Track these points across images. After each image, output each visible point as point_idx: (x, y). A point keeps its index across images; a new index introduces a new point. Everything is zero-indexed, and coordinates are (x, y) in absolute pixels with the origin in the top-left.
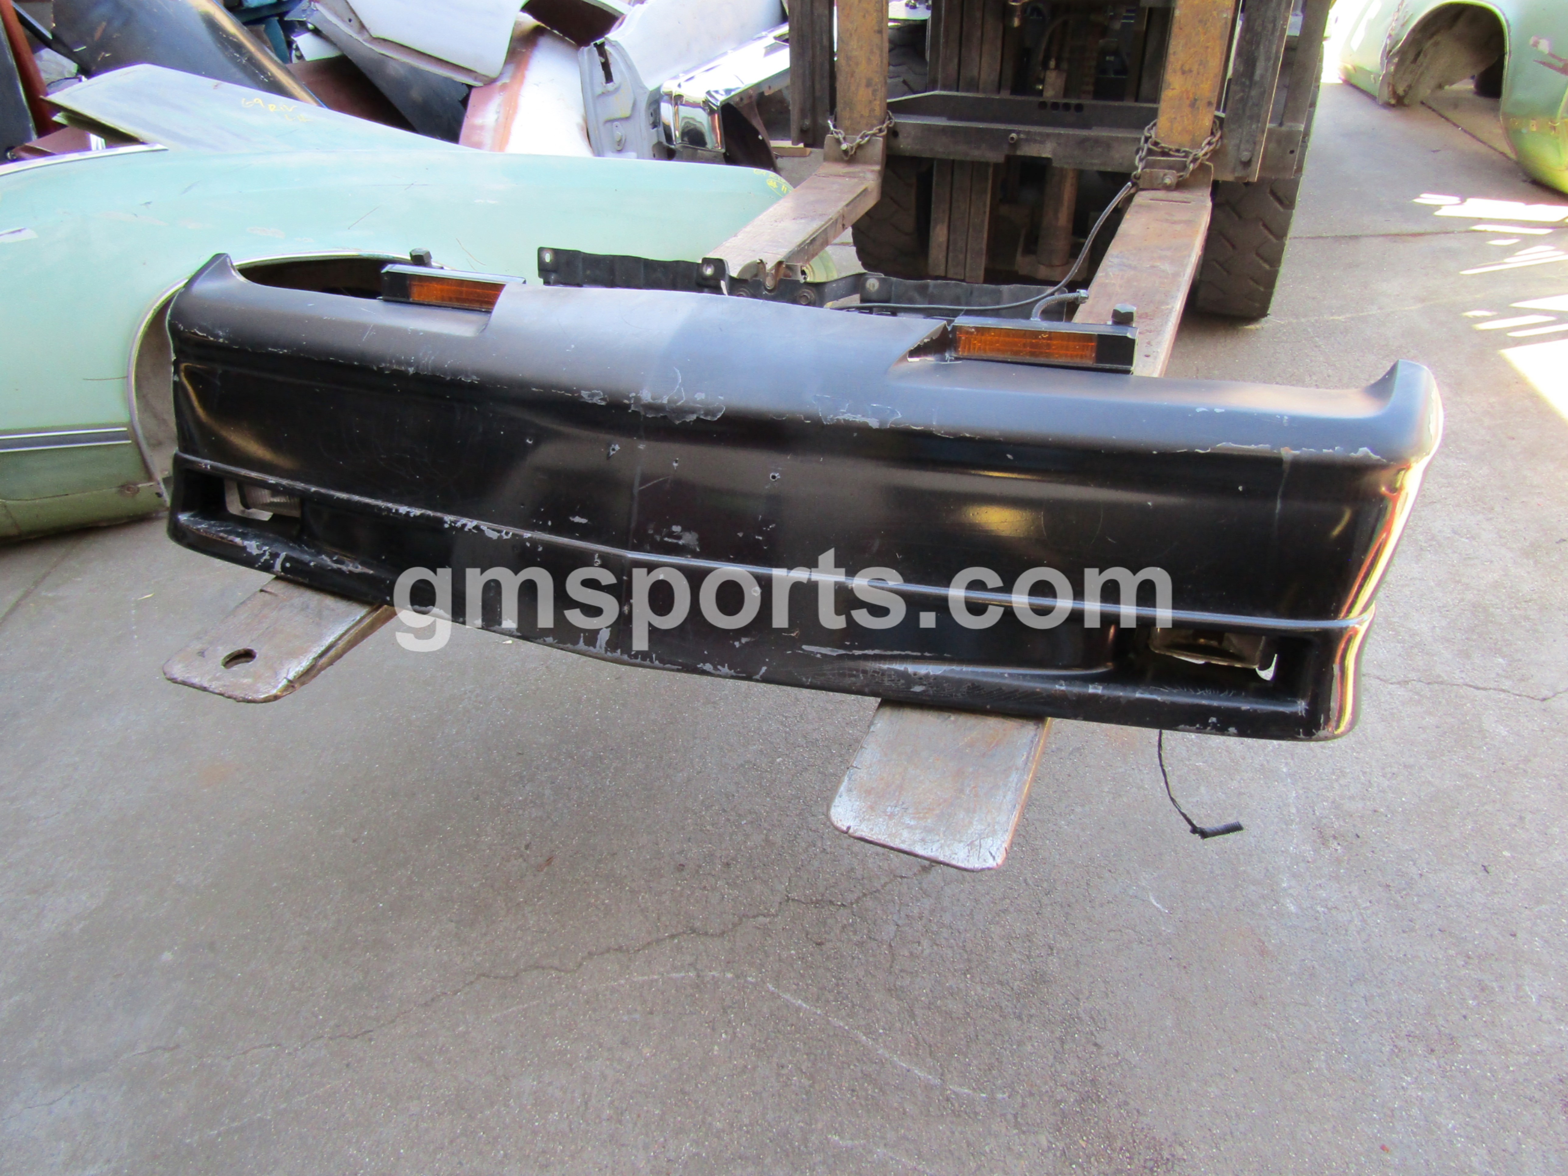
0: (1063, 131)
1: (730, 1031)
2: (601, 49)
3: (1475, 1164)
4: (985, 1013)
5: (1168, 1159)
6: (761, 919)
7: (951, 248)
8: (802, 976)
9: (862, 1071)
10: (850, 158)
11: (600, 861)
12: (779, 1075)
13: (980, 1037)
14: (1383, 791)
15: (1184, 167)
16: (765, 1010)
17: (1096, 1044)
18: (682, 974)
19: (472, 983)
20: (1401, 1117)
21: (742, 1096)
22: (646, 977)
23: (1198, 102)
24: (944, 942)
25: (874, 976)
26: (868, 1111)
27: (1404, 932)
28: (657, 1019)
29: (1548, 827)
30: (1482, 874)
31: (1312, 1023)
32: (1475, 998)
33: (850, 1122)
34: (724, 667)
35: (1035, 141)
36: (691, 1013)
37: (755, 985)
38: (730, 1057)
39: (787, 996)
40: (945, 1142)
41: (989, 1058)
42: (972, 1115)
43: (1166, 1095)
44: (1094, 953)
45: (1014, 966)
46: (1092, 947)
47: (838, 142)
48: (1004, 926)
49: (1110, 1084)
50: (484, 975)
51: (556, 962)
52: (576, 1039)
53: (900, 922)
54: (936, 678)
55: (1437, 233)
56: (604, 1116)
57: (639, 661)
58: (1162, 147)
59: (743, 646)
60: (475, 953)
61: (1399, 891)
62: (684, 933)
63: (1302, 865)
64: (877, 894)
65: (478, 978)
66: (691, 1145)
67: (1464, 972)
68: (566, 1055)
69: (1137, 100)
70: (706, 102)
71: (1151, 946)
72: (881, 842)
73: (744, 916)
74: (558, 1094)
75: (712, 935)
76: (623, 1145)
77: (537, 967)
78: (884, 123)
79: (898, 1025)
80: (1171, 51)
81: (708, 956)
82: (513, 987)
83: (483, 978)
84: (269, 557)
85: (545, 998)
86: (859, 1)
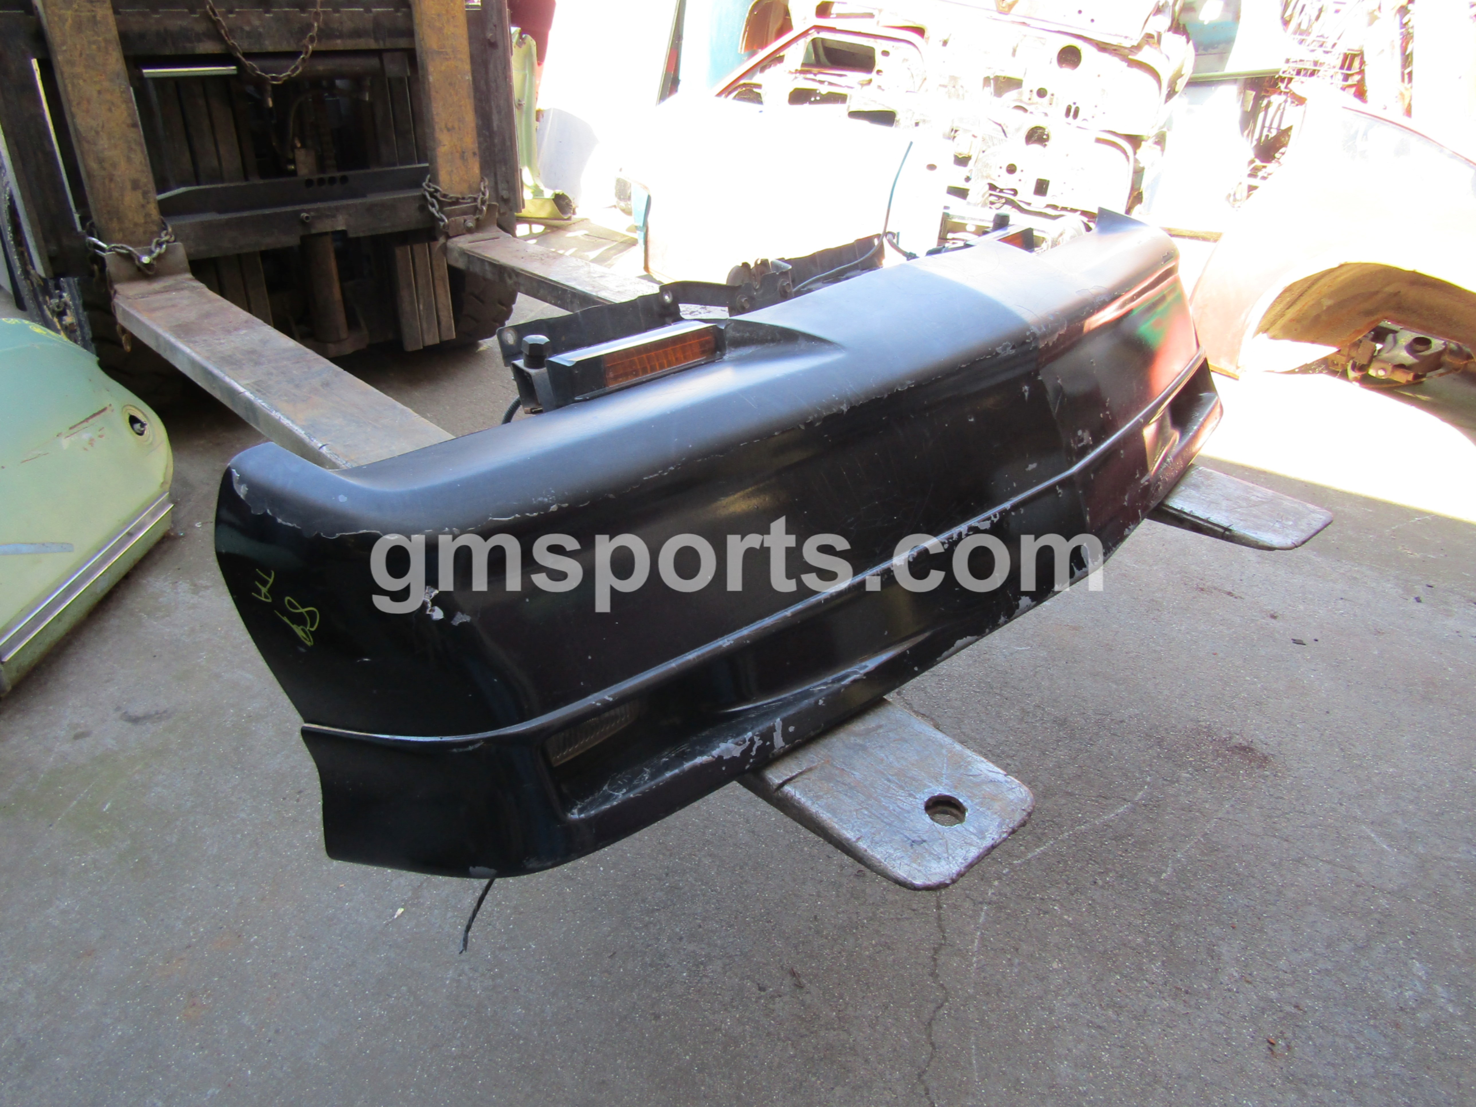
1: (1051, 902)
4: (1080, 758)
5: (1208, 731)
9: (1111, 839)
10: (155, 272)
11: (818, 932)
12: (1102, 887)
13: (1100, 769)
15: (477, 210)
16: (1039, 873)
17: (1121, 722)
18: (983, 914)
19: (926, 1090)
20: (1196, 639)
21: (1116, 916)
22: (976, 941)
23: (466, 154)
26: (1146, 849)
28: (1024, 947)
31: (1129, 637)
33: (1152, 862)
35: (327, 216)
36: (1027, 921)
37: (1011, 870)
38: (1078, 911)
39: (1030, 856)
40: (1178, 820)
41: (1118, 772)
42: (1160, 799)
43: (1164, 711)
44: (1049, 690)
45: (1046, 728)
46: (1044, 689)
48: (1010, 719)
49: (1151, 729)
50: (920, 1075)
51: (932, 1006)
52: (1027, 1014)
56: (1114, 1017)
58: (451, 198)
59: (1128, 503)
60: (888, 1077)
62: (938, 897)
65: (923, 1082)
66: (1154, 964)
68: (1042, 1028)
71: (1053, 666)
74: (1082, 1046)
76: (1145, 1011)
77: (930, 1024)
78: (166, 228)
79: (1077, 804)
80: (435, 113)
81: (970, 890)
82: (946, 1053)
83: (925, 1077)
84: (761, 742)
85: (971, 1028)
86: (99, 92)
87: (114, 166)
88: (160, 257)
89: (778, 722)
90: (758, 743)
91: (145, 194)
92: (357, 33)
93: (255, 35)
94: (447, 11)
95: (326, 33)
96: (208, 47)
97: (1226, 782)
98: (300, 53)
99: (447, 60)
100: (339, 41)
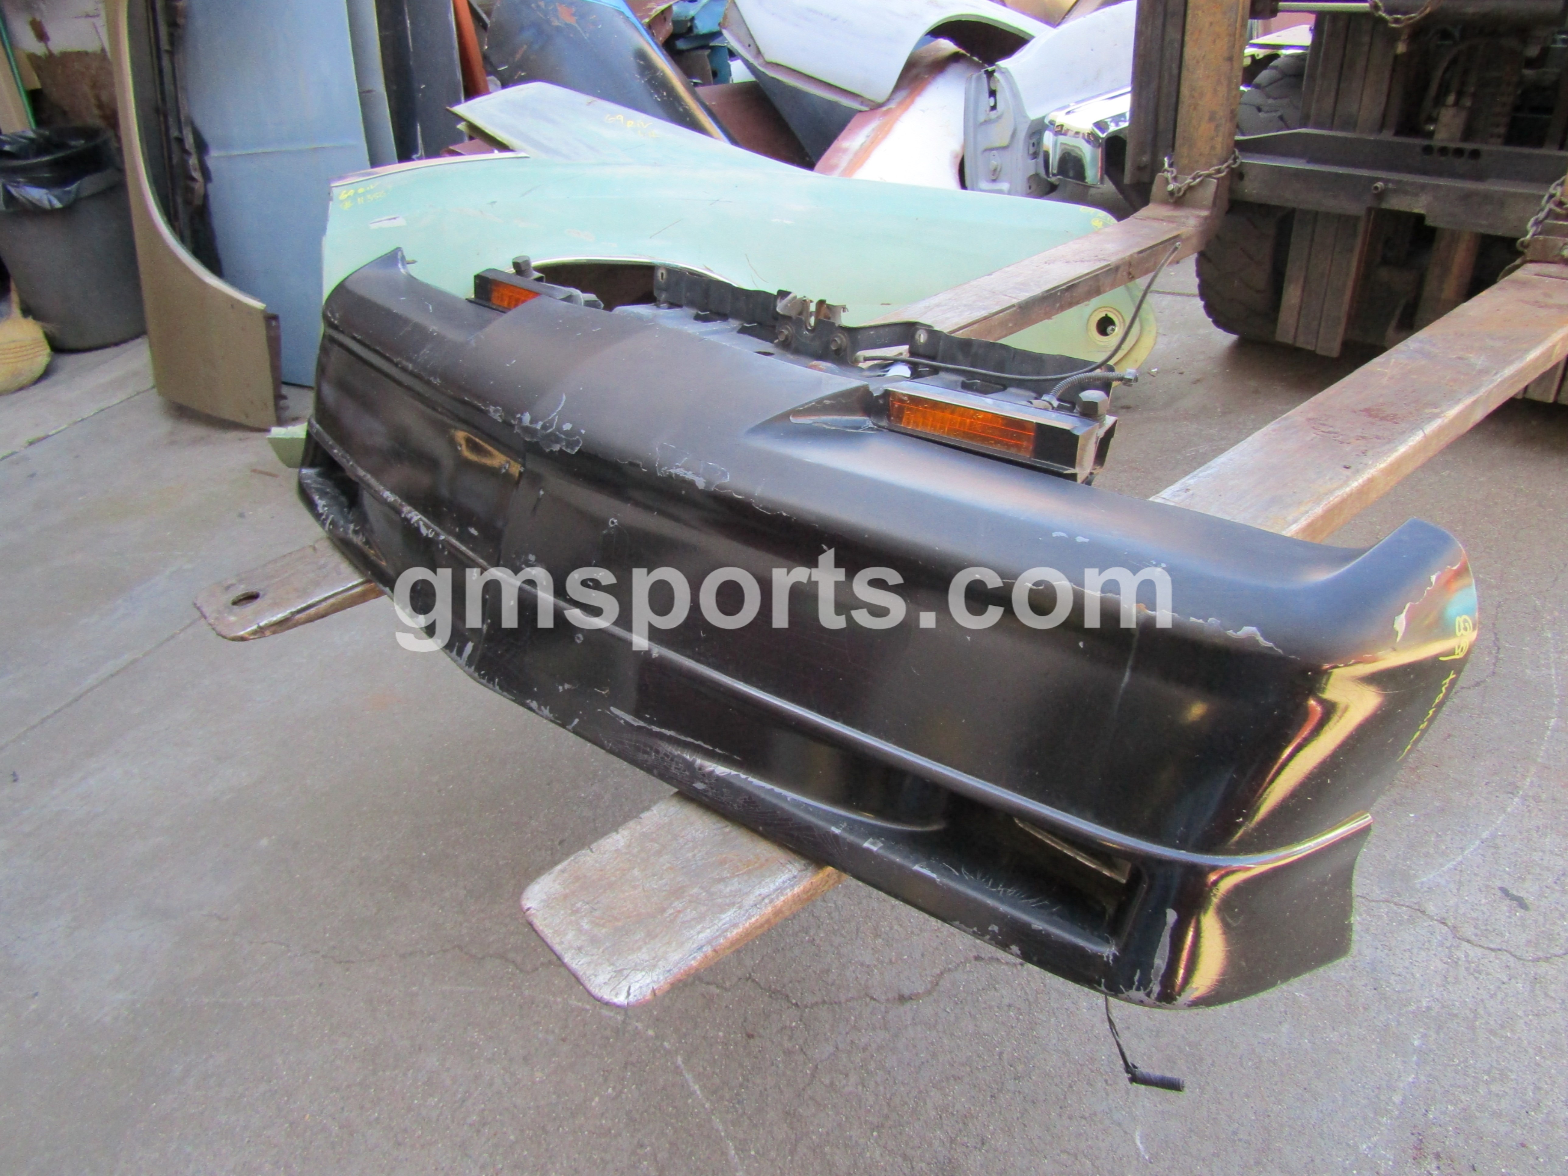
0: (1442, 182)
1: (619, 1087)
2: (990, 76)
7: (1303, 312)
8: (715, 1062)
10: (1177, 200)
12: (634, 1153)
16: (661, 1081)
18: (612, 1014)
19: (447, 950)
21: (590, 1158)
22: (580, 1004)
24: (872, 1086)
25: (781, 1092)
28: (565, 1048)
34: (546, 707)
35: (1406, 193)
36: (596, 1055)
37: (668, 1052)
38: (602, 1114)
39: (689, 1076)
45: (930, 1144)
46: (1031, 1161)
48: (946, 1095)
50: (459, 947)
51: (519, 959)
52: (491, 1038)
53: (841, 1046)
54: (718, 779)
56: (469, 1121)
59: (565, 692)
60: (465, 925)
64: (836, 1007)
65: (453, 948)
68: (475, 1048)
70: (1092, 134)
74: (448, 1082)
76: (466, 1155)
77: (503, 957)
78: (1225, 162)
79: (773, 1154)
82: (473, 967)
83: (457, 950)
84: (326, 515)
85: (491, 989)
87: (1202, 95)
89: (332, 517)
91: (1218, 129)
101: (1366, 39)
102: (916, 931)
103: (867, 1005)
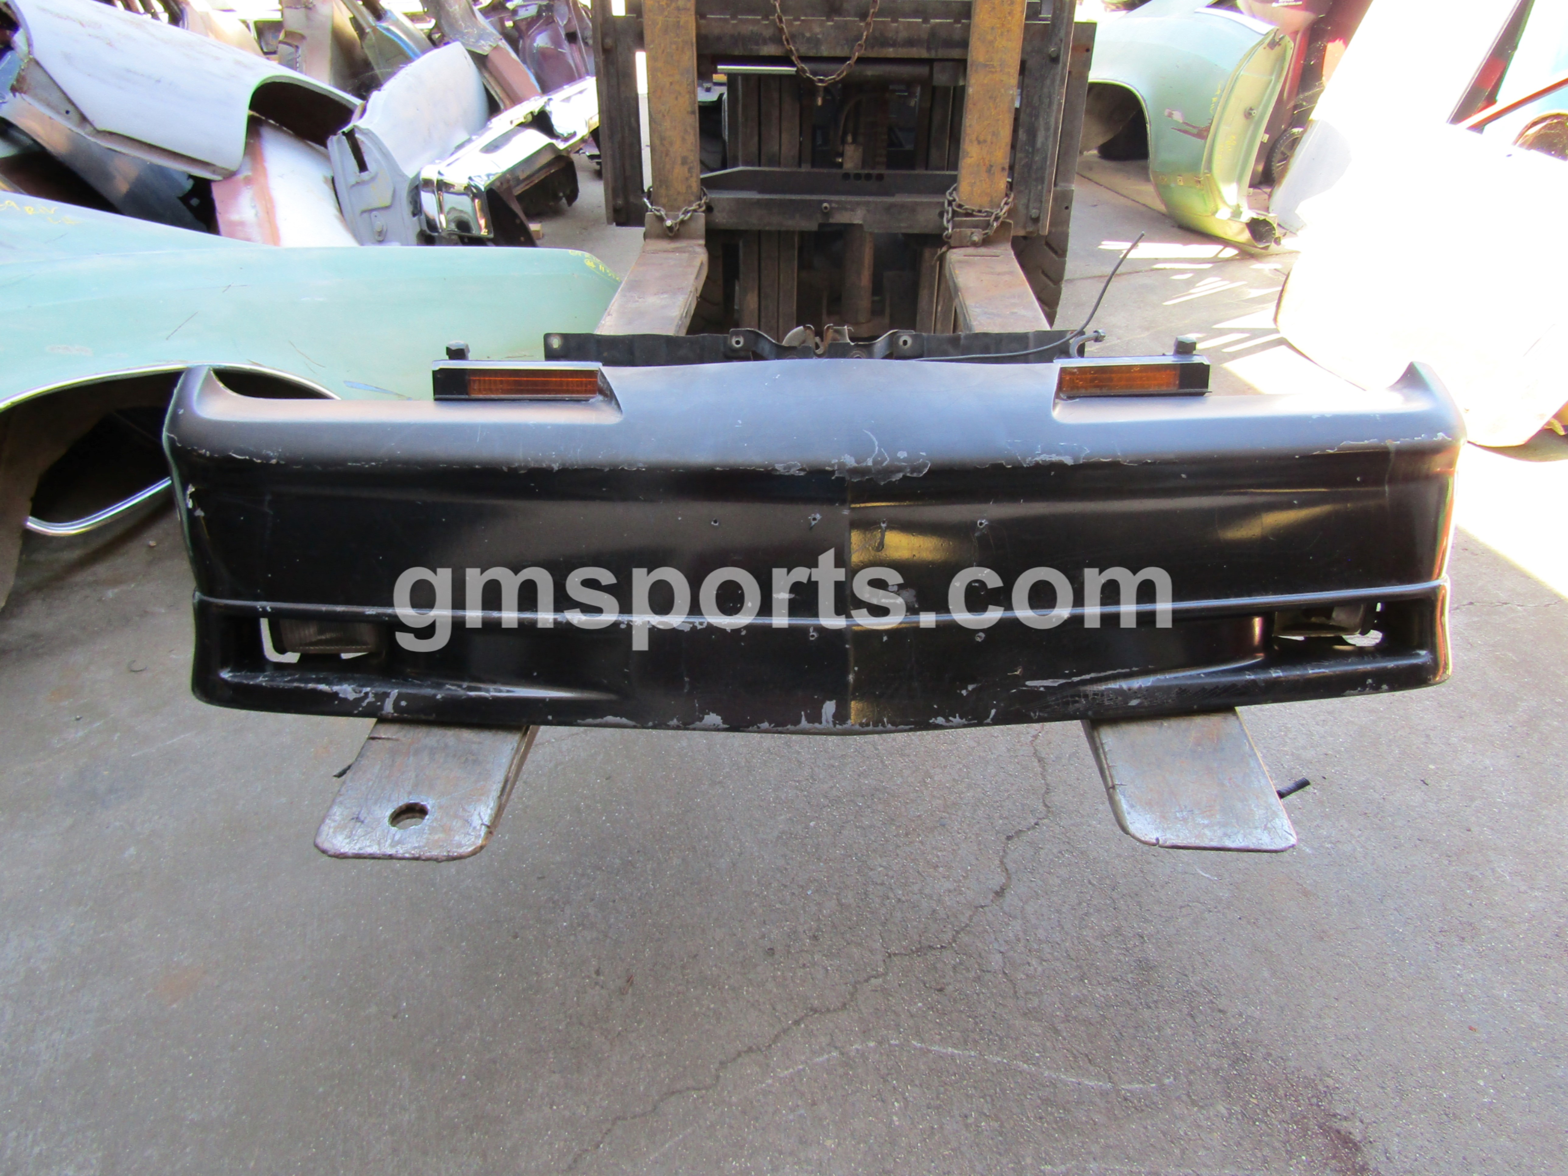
0: (869, 199)
1: (900, 1097)
2: (350, 136)
3: (1537, 1021)
4: (1117, 1010)
5: (1325, 1092)
6: (873, 981)
7: (763, 314)
8: (940, 1024)
9: (1040, 1098)
10: (673, 234)
11: (683, 967)
12: (967, 1126)
13: (1124, 1034)
14: (1324, 737)
15: (988, 225)
16: (923, 1067)
17: (1220, 1011)
18: (826, 1056)
19: (609, 1130)
20: (1470, 998)
21: (943, 1157)
22: (791, 1070)
23: (993, 168)
24: (1049, 956)
25: (1004, 1006)
26: (1064, 1133)
27: (1395, 848)
28: (824, 1108)
29: (1448, 739)
30: (1424, 787)
31: (1370, 942)
32: (1470, 887)
33: (1053, 1148)
34: (955, 717)
35: (846, 209)
36: (854, 1092)
37: (901, 1046)
38: (912, 1123)
39: (935, 1048)
40: (1144, 1138)
41: (1141, 1050)
42: (1153, 1106)
43: (1295, 1037)
44: (1178, 931)
45: (1119, 961)
46: (1174, 926)
47: (661, 219)
48: (1092, 928)
49: (1248, 1042)
50: (618, 1118)
51: (690, 1082)
52: (752, 1154)
53: (1002, 949)
54: (1148, 689)
55: (1130, 273)
57: (871, 728)
58: (966, 209)
59: (970, 693)
60: (597, 1099)
61: (1375, 816)
62: (806, 1015)
63: (1297, 812)
64: (968, 928)
65: (614, 1123)
67: (1452, 869)
69: (927, 169)
70: (468, 188)
71: (1219, 912)
72: (1194, 845)
73: (856, 983)
75: (835, 1010)
77: (673, 1093)
78: (701, 200)
79: (1048, 1044)
80: (968, 124)
81: (841, 1031)
82: (657, 1121)
83: (619, 1123)
84: (374, 700)
85: (697, 1123)
86: (671, 83)
87: (671, 144)
88: (682, 222)
89: (395, 692)
90: (371, 698)
91: (690, 170)
92: (910, 43)
93: (815, 42)
94: (1003, 25)
95: (881, 40)
96: (770, 50)
97: (1266, 1151)
98: (848, 59)
99: (993, 73)
100: (891, 50)
101: (776, 95)
102: (955, 847)
103: (985, 913)
